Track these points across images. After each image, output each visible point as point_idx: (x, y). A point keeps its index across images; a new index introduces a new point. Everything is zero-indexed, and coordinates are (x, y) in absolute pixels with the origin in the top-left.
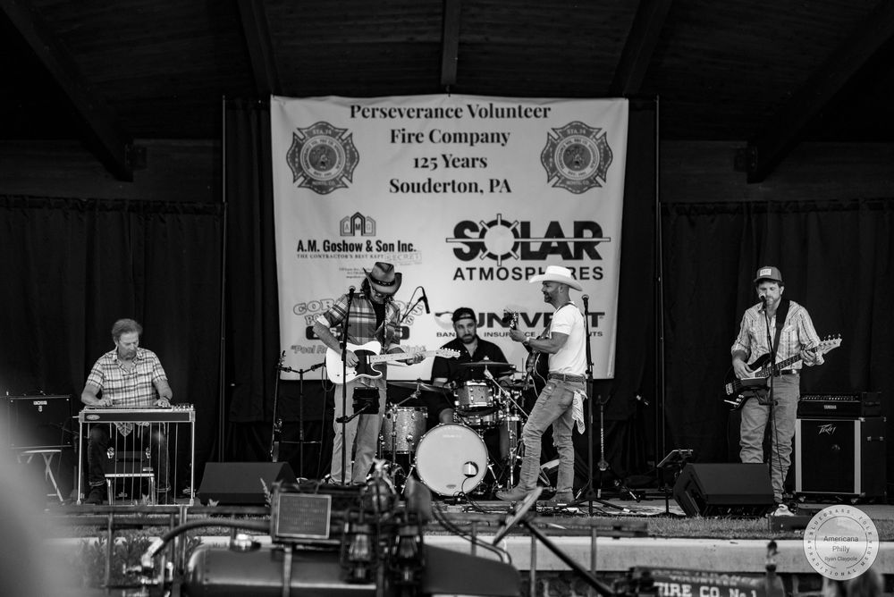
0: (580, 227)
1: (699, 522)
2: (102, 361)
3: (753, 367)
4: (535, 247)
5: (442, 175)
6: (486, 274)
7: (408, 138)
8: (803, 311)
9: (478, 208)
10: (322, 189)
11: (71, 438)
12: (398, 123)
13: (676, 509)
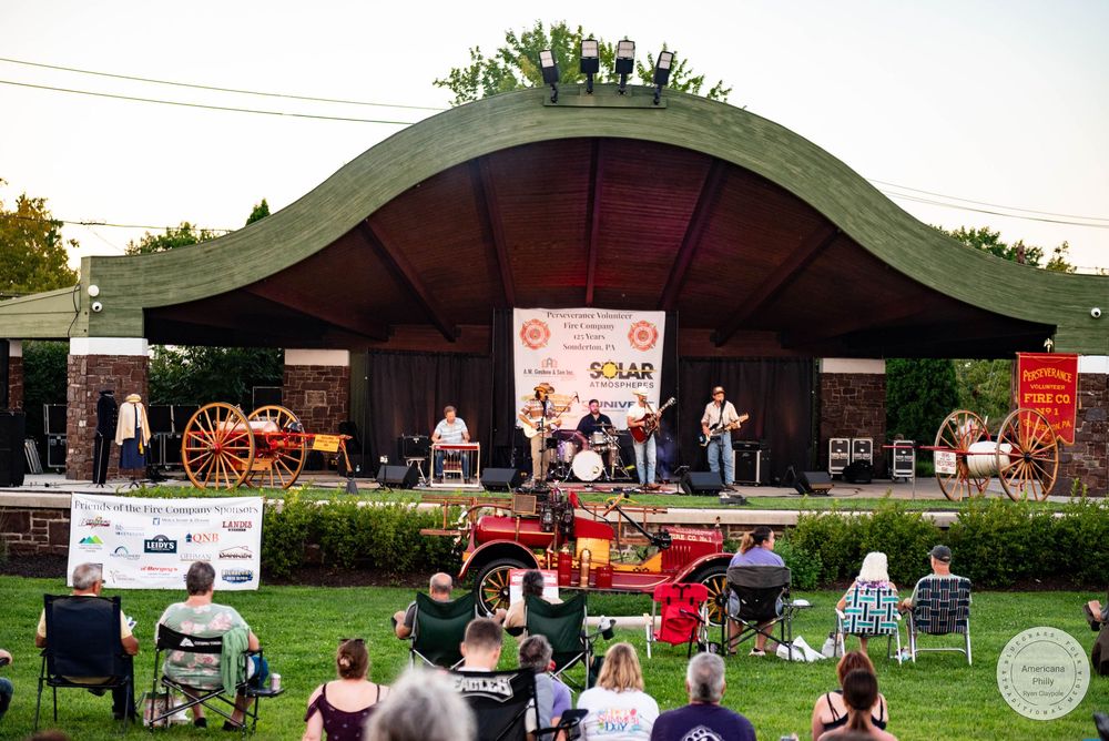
0: (644, 365)
1: (692, 499)
2: (441, 423)
3: (711, 429)
4: (625, 374)
5: (586, 342)
6: (603, 385)
7: (571, 326)
8: (731, 405)
9: (601, 357)
10: (534, 347)
11: (428, 454)
12: (567, 320)
13: (681, 491)
